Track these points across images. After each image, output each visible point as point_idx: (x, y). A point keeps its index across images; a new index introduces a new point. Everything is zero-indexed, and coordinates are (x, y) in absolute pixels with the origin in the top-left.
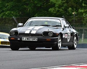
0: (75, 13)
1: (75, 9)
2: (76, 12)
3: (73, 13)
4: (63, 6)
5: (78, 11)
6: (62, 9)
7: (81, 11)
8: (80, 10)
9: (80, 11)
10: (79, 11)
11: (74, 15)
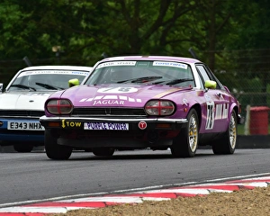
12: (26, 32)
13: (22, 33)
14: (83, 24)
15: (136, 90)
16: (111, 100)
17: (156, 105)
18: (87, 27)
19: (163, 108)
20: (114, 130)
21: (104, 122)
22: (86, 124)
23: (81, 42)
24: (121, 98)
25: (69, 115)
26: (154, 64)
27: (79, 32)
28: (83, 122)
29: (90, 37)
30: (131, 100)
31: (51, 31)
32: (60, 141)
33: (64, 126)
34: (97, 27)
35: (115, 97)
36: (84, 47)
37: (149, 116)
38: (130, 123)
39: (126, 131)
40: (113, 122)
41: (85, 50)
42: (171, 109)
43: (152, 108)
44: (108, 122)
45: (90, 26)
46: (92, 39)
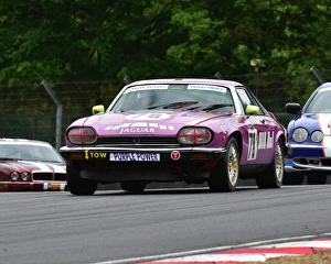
0: (258, 60)
1: (259, 48)
2: (262, 58)
3: (253, 64)
4: (217, 37)
5: (270, 53)
6: (215, 48)
7: (279, 54)
8: (275, 51)
9: (276, 53)
10: (273, 56)
11: (256, 70)
12: (217, 44)
13: (213, 45)
14: (288, 33)
15: (168, 116)
16: (140, 128)
17: (190, 132)
18: (292, 36)
19: (199, 136)
20: (143, 162)
21: (133, 152)
22: (112, 155)
23: (285, 54)
24: (151, 125)
25: (93, 145)
26: (189, 87)
27: (283, 42)
28: (108, 153)
29: (296, 48)
30: (163, 127)
31: (249, 41)
32: (84, 175)
33: (87, 157)
34: (305, 36)
35: (145, 125)
36: (289, 60)
37: (183, 145)
38: (161, 153)
39: (157, 162)
40: (142, 153)
41: (291, 63)
42: (207, 138)
43: (186, 136)
44: (137, 152)
45: (296, 35)
46: (299, 50)
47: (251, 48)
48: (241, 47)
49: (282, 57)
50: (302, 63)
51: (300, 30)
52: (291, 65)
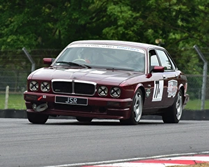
0: (161, 40)
1: (161, 32)
2: (163, 38)
3: (157, 42)
4: (135, 23)
5: (168, 36)
7: (173, 37)
8: (171, 34)
9: (172, 36)
10: (170, 37)
47: (156, 31)
48: (150, 31)
49: (175, 39)
50: (188, 42)
51: (188, 22)
52: (181, 44)
